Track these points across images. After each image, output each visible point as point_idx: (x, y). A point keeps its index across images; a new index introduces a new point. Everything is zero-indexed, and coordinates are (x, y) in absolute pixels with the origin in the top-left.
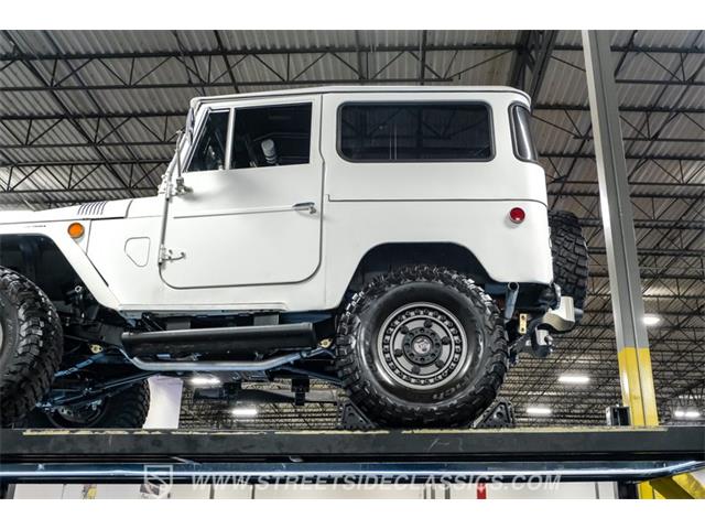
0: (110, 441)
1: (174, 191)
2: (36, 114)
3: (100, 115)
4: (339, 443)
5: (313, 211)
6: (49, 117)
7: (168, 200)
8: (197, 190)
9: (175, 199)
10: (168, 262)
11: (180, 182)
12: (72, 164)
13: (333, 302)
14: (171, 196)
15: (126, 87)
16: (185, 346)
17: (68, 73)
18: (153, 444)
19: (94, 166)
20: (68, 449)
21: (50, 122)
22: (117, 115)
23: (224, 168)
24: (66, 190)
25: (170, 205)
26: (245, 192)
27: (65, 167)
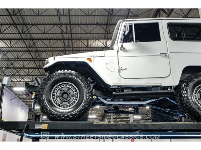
0: (121, 126)
1: (120, 49)
2: (3, 23)
3: (24, 24)
4: (191, 126)
5: (166, 56)
6: (7, 24)
7: (118, 51)
8: (126, 48)
9: (120, 51)
10: (121, 71)
11: (122, 46)
12: (11, 39)
13: (177, 83)
14: (119, 50)
15: (37, 16)
16: (132, 97)
17: (17, 12)
18: (134, 126)
19: (18, 40)
20: (108, 128)
21: (7, 26)
22: (29, 24)
23: (134, 42)
24: (9, 47)
25: (118, 53)
26: (143, 49)
27: (8, 40)
